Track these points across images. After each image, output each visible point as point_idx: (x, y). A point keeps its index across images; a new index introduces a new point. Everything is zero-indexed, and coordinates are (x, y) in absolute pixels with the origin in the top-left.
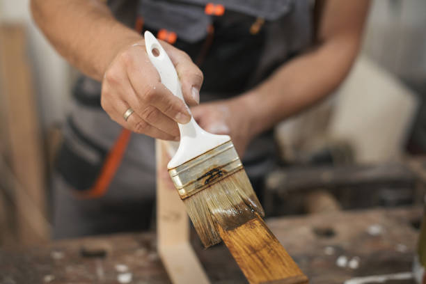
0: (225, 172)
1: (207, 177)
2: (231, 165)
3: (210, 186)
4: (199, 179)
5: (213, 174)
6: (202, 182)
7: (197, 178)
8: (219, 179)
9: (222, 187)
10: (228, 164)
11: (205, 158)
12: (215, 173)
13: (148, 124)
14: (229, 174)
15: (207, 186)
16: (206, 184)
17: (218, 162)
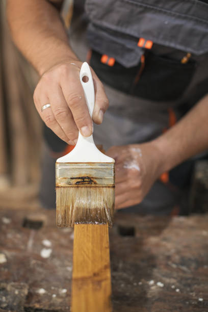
0: (95, 183)
1: (79, 180)
2: (103, 180)
3: (78, 187)
4: (72, 178)
5: (85, 180)
6: (74, 181)
7: (71, 177)
8: (88, 185)
9: (87, 192)
10: (101, 178)
11: (85, 166)
12: (87, 180)
13: (55, 120)
14: (97, 185)
15: (76, 186)
16: (76, 184)
17: (93, 174)
